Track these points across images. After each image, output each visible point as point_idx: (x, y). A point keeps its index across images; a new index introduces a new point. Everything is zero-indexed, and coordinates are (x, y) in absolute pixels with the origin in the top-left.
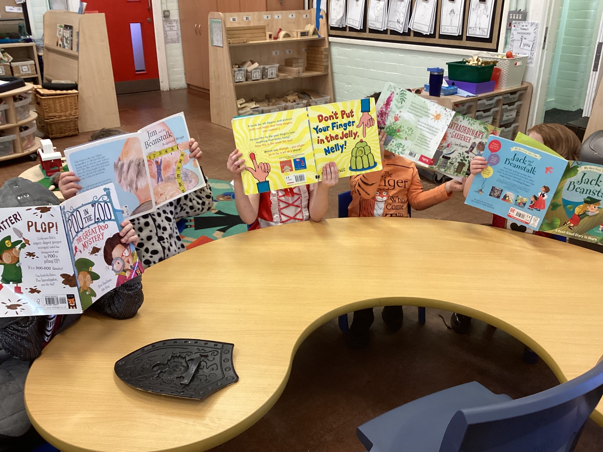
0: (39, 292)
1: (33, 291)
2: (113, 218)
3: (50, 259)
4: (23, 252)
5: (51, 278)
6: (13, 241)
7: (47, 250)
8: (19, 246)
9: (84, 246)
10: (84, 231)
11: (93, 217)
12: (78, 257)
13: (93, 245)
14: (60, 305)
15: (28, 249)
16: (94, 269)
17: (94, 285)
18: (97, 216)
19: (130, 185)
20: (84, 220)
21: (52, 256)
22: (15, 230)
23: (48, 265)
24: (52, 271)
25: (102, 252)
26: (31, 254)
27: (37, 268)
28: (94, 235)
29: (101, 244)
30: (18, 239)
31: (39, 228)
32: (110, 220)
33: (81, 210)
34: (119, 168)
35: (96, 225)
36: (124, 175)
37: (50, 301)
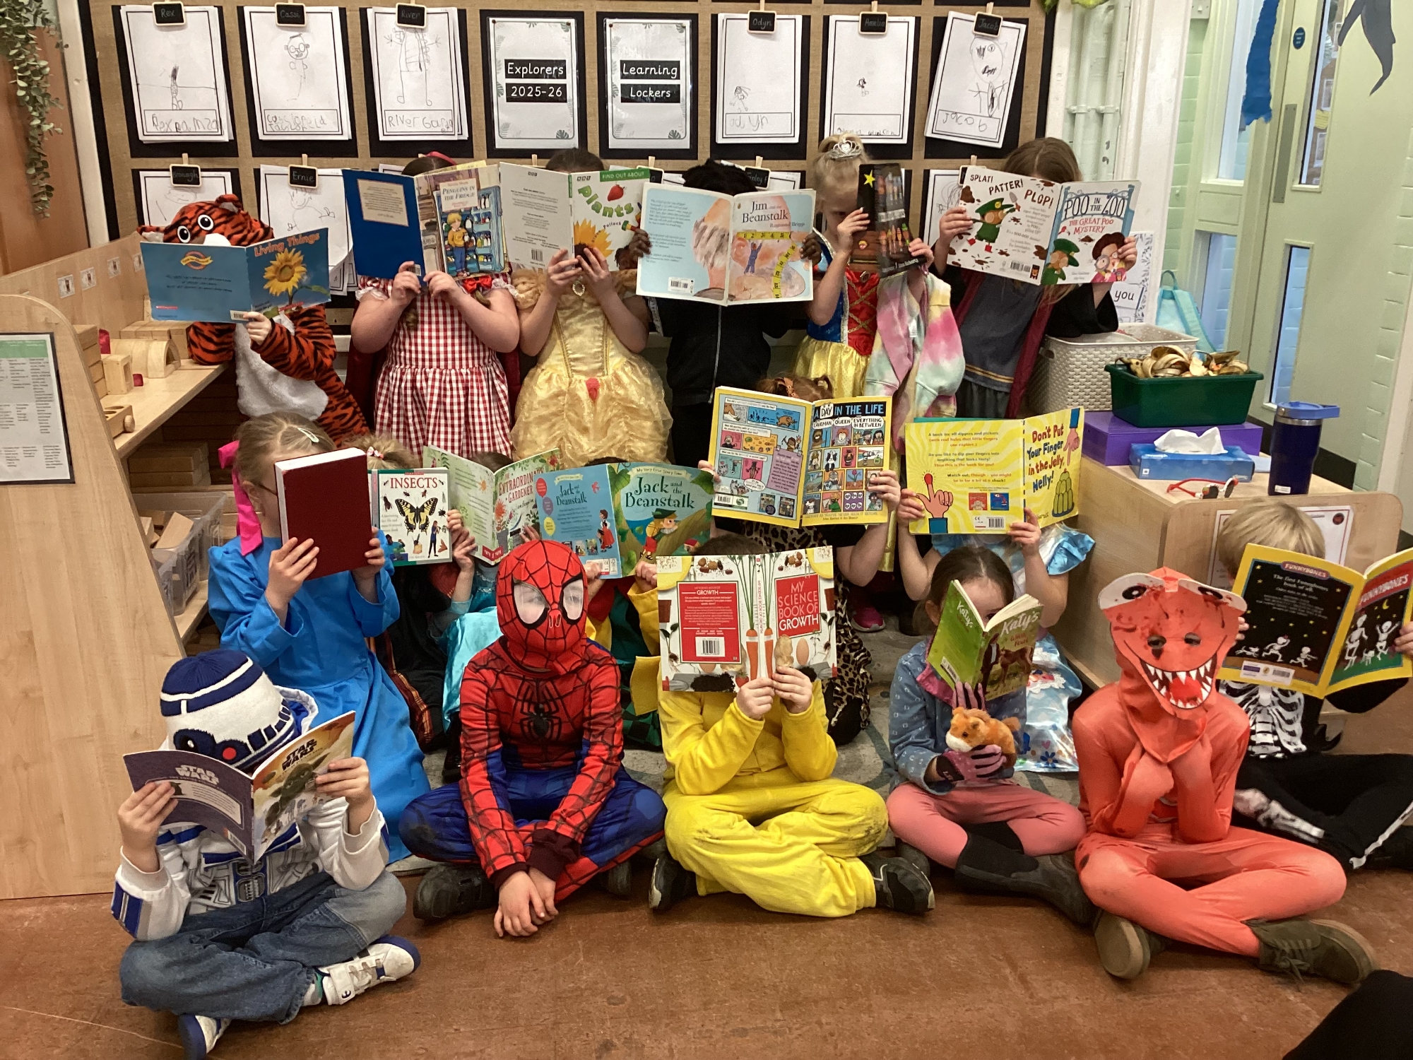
0: (1007, 255)
1: (1002, 253)
2: (1122, 216)
3: (1032, 228)
4: (1011, 215)
5: (1025, 245)
6: (1004, 203)
7: (1033, 220)
8: (1008, 209)
9: (1077, 230)
10: (1084, 217)
11: (1102, 208)
12: (1063, 236)
13: (1088, 234)
14: (1023, 272)
15: (1016, 214)
16: (1076, 256)
17: (1068, 270)
18: (1108, 209)
19: (706, 257)
20: (1090, 208)
21: (1036, 227)
22: (1011, 194)
23: (1027, 233)
24: (1028, 240)
25: (1094, 244)
26: (1015, 220)
27: (1016, 233)
28: (1094, 225)
29: (1097, 237)
30: (1010, 203)
31: (1036, 198)
32: (1119, 217)
33: (1092, 199)
34: (700, 229)
35: (1101, 217)
36: (703, 241)
37: (1015, 266)
